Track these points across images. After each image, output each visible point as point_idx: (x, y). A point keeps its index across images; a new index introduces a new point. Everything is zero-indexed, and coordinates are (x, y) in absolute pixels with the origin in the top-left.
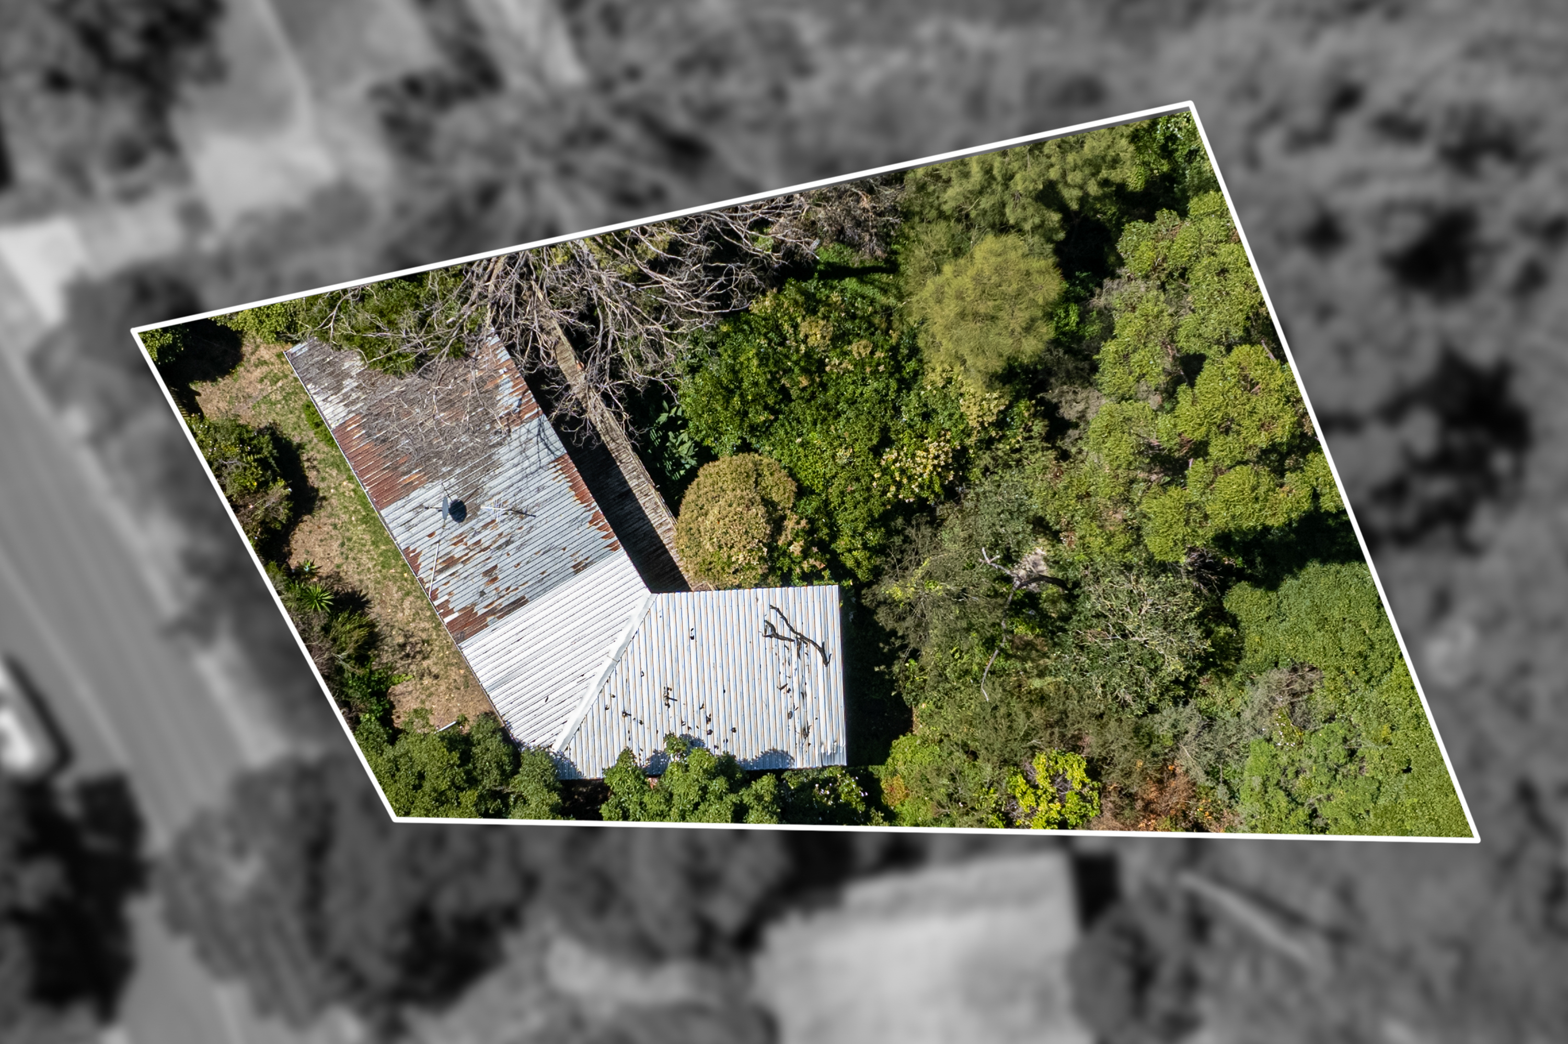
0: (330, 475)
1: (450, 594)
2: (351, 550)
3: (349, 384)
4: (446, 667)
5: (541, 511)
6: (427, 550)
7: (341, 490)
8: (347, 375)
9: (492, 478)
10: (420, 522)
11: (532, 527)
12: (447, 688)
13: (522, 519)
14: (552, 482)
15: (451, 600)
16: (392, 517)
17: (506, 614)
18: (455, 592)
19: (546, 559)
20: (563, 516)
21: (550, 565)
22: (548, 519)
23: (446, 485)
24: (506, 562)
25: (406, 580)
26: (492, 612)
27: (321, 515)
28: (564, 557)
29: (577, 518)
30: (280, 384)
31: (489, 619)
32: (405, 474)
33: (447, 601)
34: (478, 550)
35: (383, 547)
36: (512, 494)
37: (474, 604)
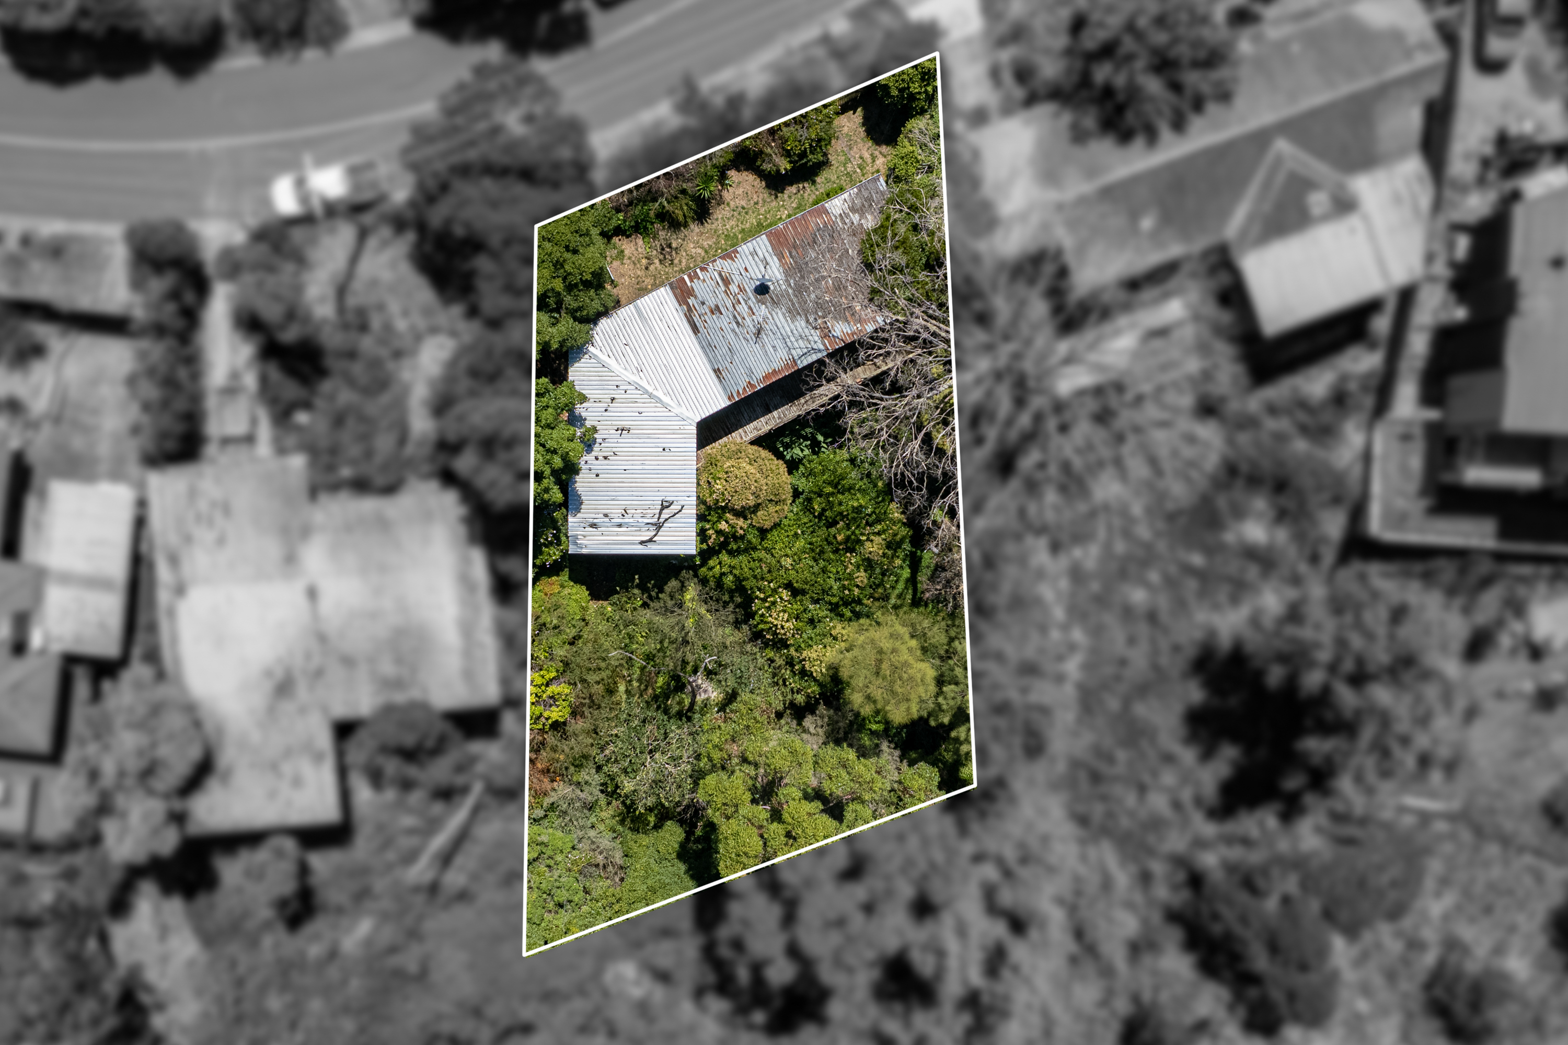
0: (792, 202)
1: (704, 280)
2: (739, 214)
3: (855, 218)
4: (654, 276)
5: (759, 348)
6: (736, 266)
7: (782, 209)
8: (862, 216)
9: (784, 314)
10: (756, 262)
11: (748, 341)
12: (639, 276)
13: (754, 334)
14: (779, 357)
15: (700, 281)
16: (761, 242)
17: (689, 321)
18: (705, 284)
19: (725, 350)
20: (754, 363)
21: (721, 352)
22: (753, 353)
23: (781, 282)
24: (725, 321)
25: (716, 251)
26: (689, 309)
27: (765, 194)
28: (726, 362)
29: (753, 373)
30: (858, 170)
31: (685, 307)
32: (790, 253)
33: (699, 278)
34: (734, 302)
35: (740, 236)
36: (772, 328)
37: (696, 297)
